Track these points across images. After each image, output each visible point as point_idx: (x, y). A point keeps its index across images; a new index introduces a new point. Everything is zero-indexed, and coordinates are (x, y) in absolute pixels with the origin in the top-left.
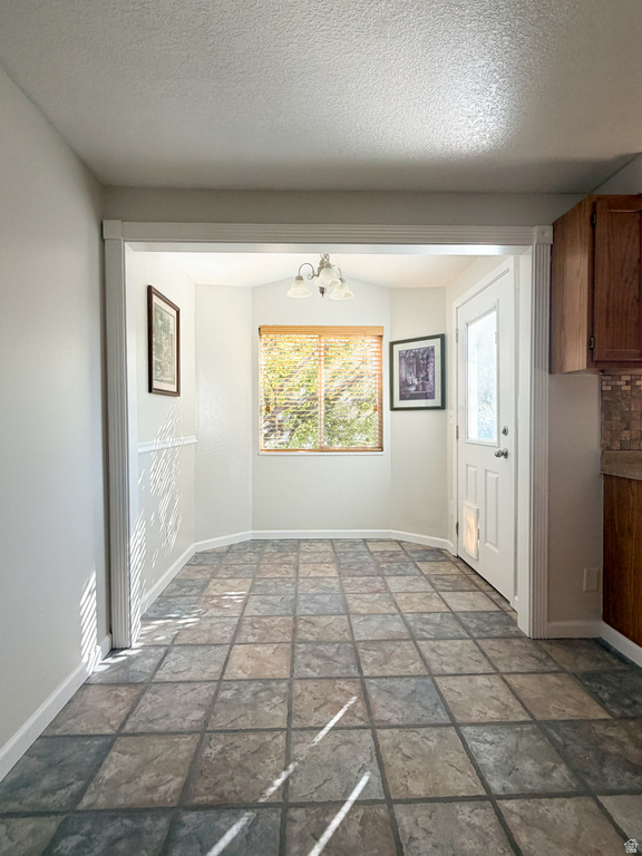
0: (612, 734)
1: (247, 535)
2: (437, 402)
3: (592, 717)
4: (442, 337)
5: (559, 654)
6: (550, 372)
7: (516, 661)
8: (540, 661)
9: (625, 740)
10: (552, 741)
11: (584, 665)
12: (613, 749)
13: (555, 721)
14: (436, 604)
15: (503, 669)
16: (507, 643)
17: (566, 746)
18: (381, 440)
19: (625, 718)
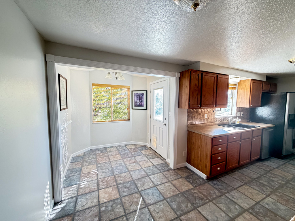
0: (195, 191)
1: (89, 148)
2: (145, 108)
3: (190, 188)
4: (146, 91)
5: (180, 172)
6: (178, 108)
7: (172, 177)
8: (177, 175)
9: (198, 192)
10: (185, 197)
11: (186, 174)
12: (196, 195)
13: (184, 191)
14: (150, 164)
15: (170, 180)
16: (169, 172)
17: (188, 197)
18: (129, 117)
19: (196, 186)
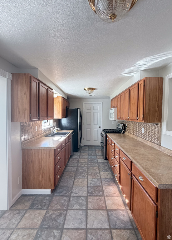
0: (50, 213)
3: (44, 214)
5: (19, 207)
6: (11, 121)
8: (19, 213)
9: (53, 212)
10: (47, 228)
11: (28, 204)
12: (54, 216)
13: (41, 224)
15: (14, 227)
16: (3, 218)
17: (49, 226)
19: (48, 208)
